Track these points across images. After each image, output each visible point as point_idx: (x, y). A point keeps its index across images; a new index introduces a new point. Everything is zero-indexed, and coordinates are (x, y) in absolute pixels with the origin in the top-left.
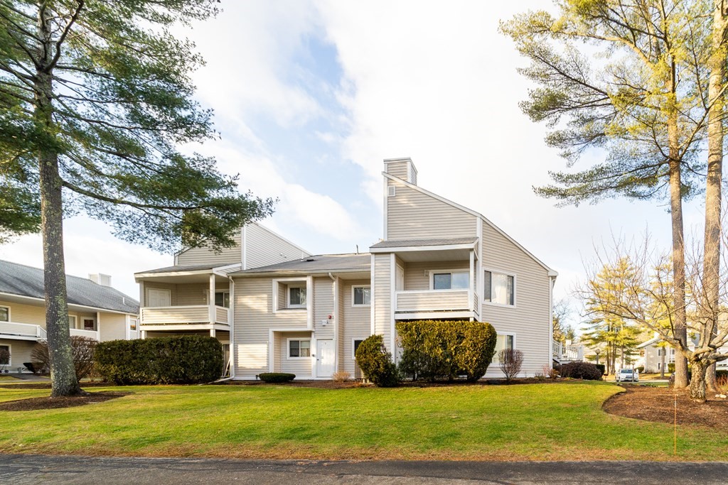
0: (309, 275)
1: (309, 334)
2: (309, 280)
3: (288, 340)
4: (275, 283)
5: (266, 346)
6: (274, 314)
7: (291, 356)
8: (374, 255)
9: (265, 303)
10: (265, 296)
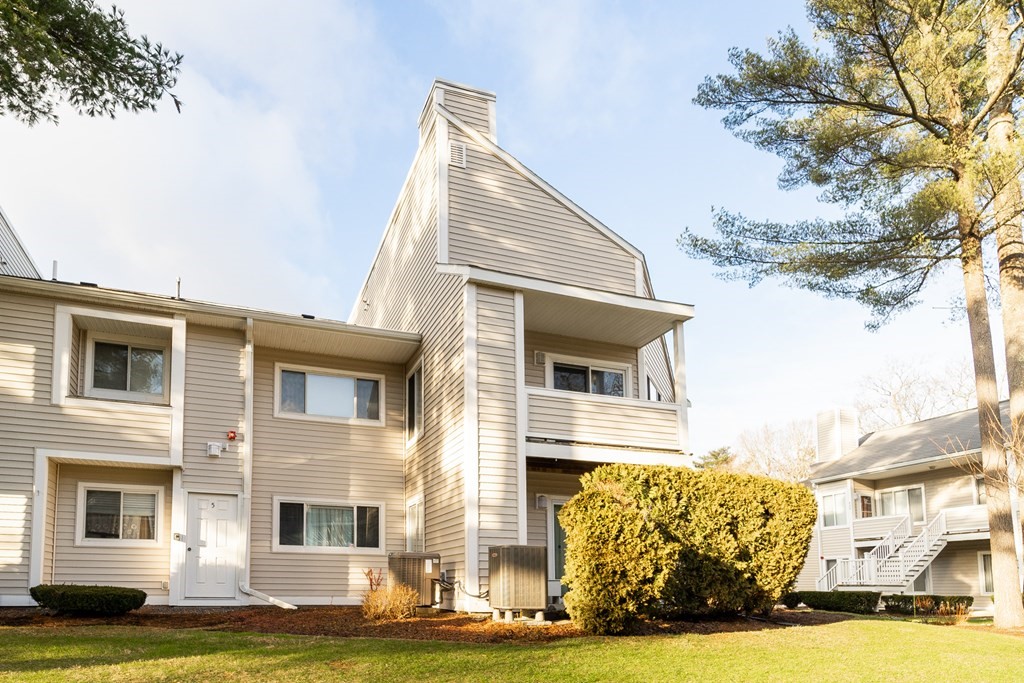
0: (182, 313)
1: (164, 476)
2: (178, 328)
3: (83, 487)
4: (64, 316)
5: (22, 500)
6: (58, 406)
7: (89, 534)
8: (474, 289)
9: (29, 370)
10: (29, 350)
